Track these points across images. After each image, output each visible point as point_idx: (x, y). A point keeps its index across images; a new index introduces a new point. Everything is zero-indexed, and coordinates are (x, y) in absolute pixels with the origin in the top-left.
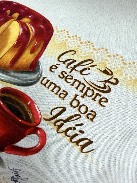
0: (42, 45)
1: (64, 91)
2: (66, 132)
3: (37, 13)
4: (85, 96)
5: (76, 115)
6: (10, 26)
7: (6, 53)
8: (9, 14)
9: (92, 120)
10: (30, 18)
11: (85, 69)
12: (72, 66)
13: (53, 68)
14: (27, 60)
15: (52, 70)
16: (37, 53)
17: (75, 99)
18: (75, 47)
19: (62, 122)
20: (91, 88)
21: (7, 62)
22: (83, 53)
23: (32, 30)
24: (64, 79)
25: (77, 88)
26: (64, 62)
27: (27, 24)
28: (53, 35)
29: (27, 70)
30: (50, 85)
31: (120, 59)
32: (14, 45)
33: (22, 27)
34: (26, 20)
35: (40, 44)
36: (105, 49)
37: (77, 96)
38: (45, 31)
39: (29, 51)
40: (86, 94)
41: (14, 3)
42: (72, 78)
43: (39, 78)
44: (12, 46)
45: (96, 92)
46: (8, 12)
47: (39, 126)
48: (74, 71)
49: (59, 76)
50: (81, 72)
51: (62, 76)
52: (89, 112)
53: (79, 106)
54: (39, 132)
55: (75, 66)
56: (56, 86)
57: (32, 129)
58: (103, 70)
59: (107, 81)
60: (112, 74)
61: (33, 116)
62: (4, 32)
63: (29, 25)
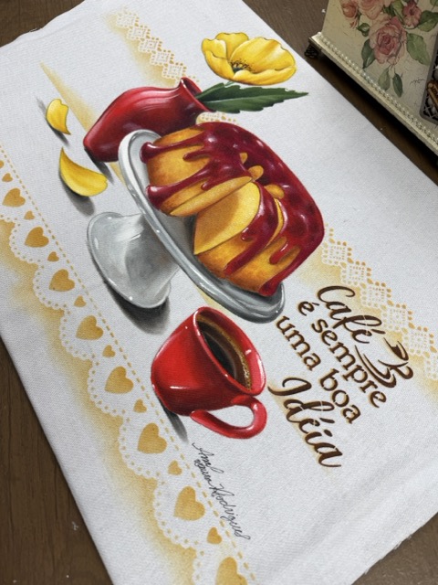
0: (294, 255)
1: (314, 355)
2: (302, 423)
3: (301, 184)
4: (350, 378)
5: (325, 404)
6: (240, 191)
7: (222, 243)
8: (244, 161)
9: (350, 421)
10: (283, 189)
11: (363, 332)
12: (341, 316)
13: (305, 308)
14: (261, 272)
15: (303, 310)
16: (282, 267)
17: (330, 376)
18: (356, 284)
19: (299, 405)
20: (364, 368)
21: (221, 260)
22: (367, 301)
23: (283, 217)
24: (320, 334)
25: (339, 359)
26: (328, 304)
27: (276, 200)
28: (321, 245)
29: (257, 292)
30: (292, 336)
31: (428, 339)
32: (241, 235)
33: (265, 204)
34: (275, 190)
35: (291, 253)
36: (408, 309)
37: (335, 371)
38: (307, 228)
39: (268, 257)
40: (352, 374)
41: (259, 143)
42: (335, 339)
43: (276, 315)
44: (238, 235)
45: (370, 378)
46: (244, 156)
47: (258, 398)
48: (341, 327)
49: (313, 326)
50: (355, 334)
51: (317, 328)
52: (348, 406)
53: (335, 391)
54: (255, 407)
55: (346, 320)
56: (302, 341)
57: (245, 397)
58: (394, 345)
59: (395, 367)
60: (406, 358)
61: (251, 377)
62: (227, 199)
63: (278, 203)
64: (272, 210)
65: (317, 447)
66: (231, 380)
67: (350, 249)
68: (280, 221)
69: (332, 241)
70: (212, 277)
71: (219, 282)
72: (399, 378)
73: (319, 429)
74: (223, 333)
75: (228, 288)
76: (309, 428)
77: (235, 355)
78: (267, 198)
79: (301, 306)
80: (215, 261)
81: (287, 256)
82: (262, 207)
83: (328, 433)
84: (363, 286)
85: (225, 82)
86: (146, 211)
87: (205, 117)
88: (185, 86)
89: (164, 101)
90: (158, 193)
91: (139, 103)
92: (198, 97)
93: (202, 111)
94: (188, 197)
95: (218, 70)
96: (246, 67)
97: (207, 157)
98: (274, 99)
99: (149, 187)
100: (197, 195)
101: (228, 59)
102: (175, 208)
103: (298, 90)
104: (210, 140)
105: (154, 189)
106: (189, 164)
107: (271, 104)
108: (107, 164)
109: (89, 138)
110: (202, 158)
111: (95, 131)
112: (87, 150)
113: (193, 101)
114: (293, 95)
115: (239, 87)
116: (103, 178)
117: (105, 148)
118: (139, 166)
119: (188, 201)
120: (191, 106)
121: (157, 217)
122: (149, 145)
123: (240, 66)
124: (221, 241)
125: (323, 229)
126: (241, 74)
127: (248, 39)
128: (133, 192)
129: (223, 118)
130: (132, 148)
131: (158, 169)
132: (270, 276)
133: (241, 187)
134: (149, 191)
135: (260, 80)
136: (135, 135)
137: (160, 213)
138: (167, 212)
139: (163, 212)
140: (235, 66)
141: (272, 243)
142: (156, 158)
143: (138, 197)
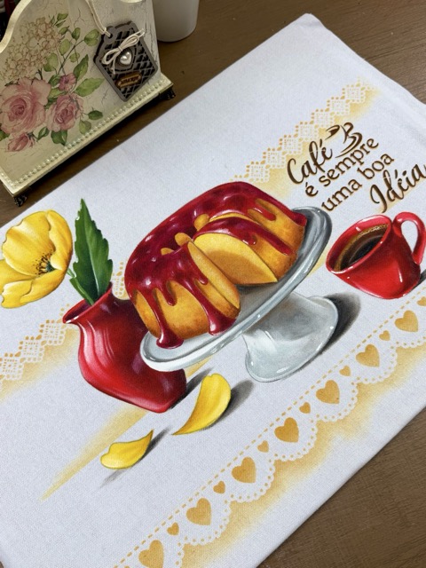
0: (265, 202)
1: (349, 183)
2: (403, 190)
4: (362, 161)
5: (384, 176)
6: (204, 250)
8: (170, 251)
9: (392, 160)
10: (199, 215)
11: (323, 153)
12: (313, 168)
13: (311, 192)
14: (285, 226)
15: (313, 193)
17: (363, 173)
18: (283, 159)
19: (390, 192)
20: (352, 152)
22: (297, 150)
23: (227, 214)
24: (332, 181)
25: (348, 168)
26: (305, 176)
27: (211, 220)
29: (304, 228)
31: (320, 112)
32: (251, 245)
33: (216, 229)
34: (201, 221)
35: (262, 205)
36: (298, 124)
37: (359, 170)
38: (237, 194)
39: (269, 221)
40: (359, 160)
41: (148, 239)
42: (334, 171)
43: (322, 212)
44: (251, 248)
45: (358, 148)
46: (164, 251)
47: (392, 219)
48: (322, 167)
49: (326, 185)
50: (326, 158)
51: (327, 183)
52: (382, 161)
53: (373, 170)
54: (400, 220)
55: (316, 164)
56: (340, 192)
57: (394, 228)
58: (330, 134)
59: (347, 134)
60: (339, 126)
61: (378, 225)
62: (215, 261)
63: (214, 218)
64: (221, 223)
65: (416, 180)
66: (384, 239)
67: (253, 163)
68: (232, 215)
69: (247, 176)
70: (296, 264)
71: (300, 258)
72: (353, 131)
73: (404, 178)
74: (347, 249)
75: (305, 250)
76: (405, 185)
77: (363, 238)
78: (209, 228)
79: (310, 194)
80: (281, 264)
81: (267, 208)
82: (220, 231)
83: (405, 173)
84: (284, 153)
85: (68, 277)
86: (239, 330)
87: (120, 291)
88: (75, 318)
89: (98, 336)
90: (216, 323)
91: (103, 362)
92: (92, 302)
93: (111, 295)
94: (218, 294)
95: (51, 287)
96: (45, 258)
97: (169, 285)
98: (91, 229)
99: (210, 332)
100: (214, 286)
101: (34, 278)
102: (232, 306)
103: (79, 208)
104: (148, 283)
105: (213, 327)
106: (179, 300)
107: (98, 232)
108: (188, 380)
109: (156, 408)
110: (171, 288)
111: (146, 403)
112: (172, 405)
113: (97, 307)
114: (84, 212)
115: (75, 264)
116: (206, 381)
117: (167, 386)
118: (187, 346)
119: (221, 294)
120: (105, 307)
121: (243, 319)
122: (161, 341)
123: (44, 264)
124: (261, 262)
125: (236, 183)
126: (57, 262)
127: (4, 260)
128: (219, 347)
129: (119, 274)
130: (166, 358)
131: (188, 328)
132: (287, 219)
133: (201, 251)
134: (216, 332)
135: (65, 244)
136: (148, 358)
137: (238, 318)
138: (237, 311)
139: (237, 315)
140: (44, 270)
141: (255, 220)
142: (176, 332)
143: (223, 341)
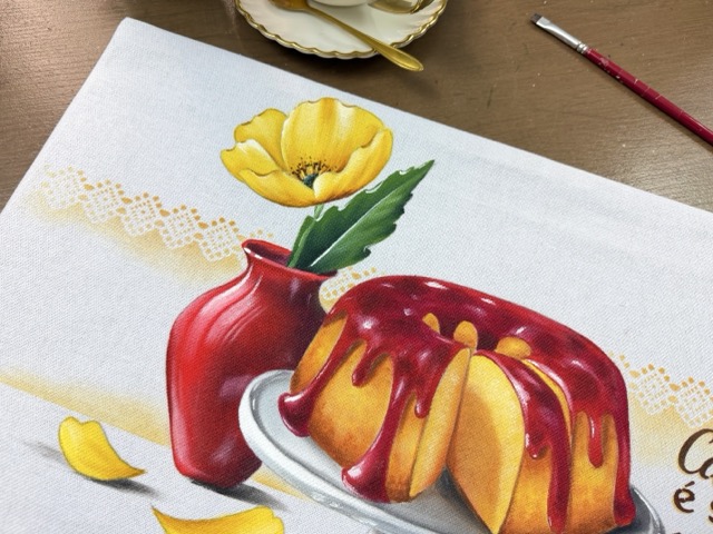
0: (612, 431)
3: (535, 314)
6: (470, 380)
10: (522, 337)
13: (683, 501)
14: (597, 491)
15: (686, 505)
16: (612, 461)
21: (536, 515)
23: (555, 382)
26: (702, 472)
27: (525, 362)
29: (616, 525)
32: (529, 451)
33: (518, 377)
34: (513, 346)
35: (606, 430)
39: (586, 459)
41: (431, 284)
44: (524, 456)
46: (431, 320)
49: (711, 519)
62: (464, 409)
64: (532, 381)
67: (662, 371)
68: (556, 390)
69: (636, 375)
78: (512, 367)
79: (678, 501)
80: (529, 523)
81: (606, 440)
82: (519, 387)
85: (310, 211)
86: (375, 520)
87: (330, 293)
88: (257, 256)
89: (248, 303)
90: (366, 473)
91: (213, 334)
92: (292, 264)
93: (319, 284)
94: (412, 448)
95: (283, 198)
96: (320, 167)
97: (384, 358)
98: (398, 199)
99: (344, 472)
100: (422, 432)
101: (284, 169)
102: (408, 483)
103: (418, 165)
104: (367, 325)
105: (355, 472)
106: (368, 388)
107: (399, 211)
108: (250, 482)
109: (181, 456)
110: (379, 364)
111: (181, 436)
112: (197, 480)
113: (290, 275)
114: (417, 175)
115: (335, 208)
116: (261, 512)
117: (222, 455)
118: (303, 448)
119: (416, 453)
120: (295, 286)
121: (398, 516)
122: (288, 400)
123: (310, 170)
124: (511, 486)
125: (612, 364)
126: (322, 184)
127: (286, 116)
128: (328, 502)
129: (356, 276)
130: (266, 425)
131: (332, 431)
132: (611, 488)
133: (467, 375)
134: (351, 481)
135: (355, 180)
136: (251, 397)
137: (394, 506)
138: (404, 497)
139: (399, 500)
140: (302, 174)
141: (574, 432)
142: (315, 415)
143: (342, 504)
